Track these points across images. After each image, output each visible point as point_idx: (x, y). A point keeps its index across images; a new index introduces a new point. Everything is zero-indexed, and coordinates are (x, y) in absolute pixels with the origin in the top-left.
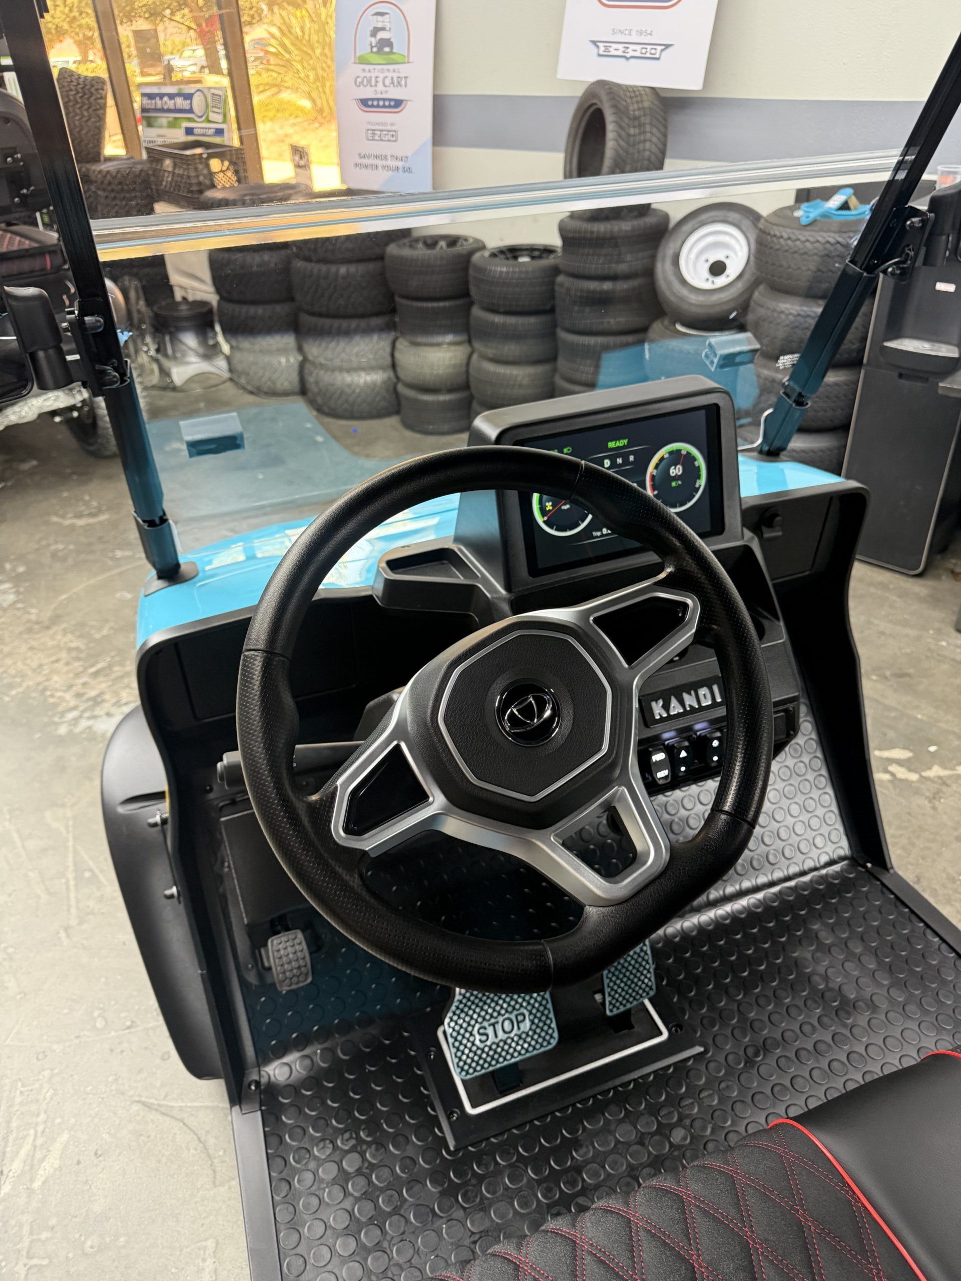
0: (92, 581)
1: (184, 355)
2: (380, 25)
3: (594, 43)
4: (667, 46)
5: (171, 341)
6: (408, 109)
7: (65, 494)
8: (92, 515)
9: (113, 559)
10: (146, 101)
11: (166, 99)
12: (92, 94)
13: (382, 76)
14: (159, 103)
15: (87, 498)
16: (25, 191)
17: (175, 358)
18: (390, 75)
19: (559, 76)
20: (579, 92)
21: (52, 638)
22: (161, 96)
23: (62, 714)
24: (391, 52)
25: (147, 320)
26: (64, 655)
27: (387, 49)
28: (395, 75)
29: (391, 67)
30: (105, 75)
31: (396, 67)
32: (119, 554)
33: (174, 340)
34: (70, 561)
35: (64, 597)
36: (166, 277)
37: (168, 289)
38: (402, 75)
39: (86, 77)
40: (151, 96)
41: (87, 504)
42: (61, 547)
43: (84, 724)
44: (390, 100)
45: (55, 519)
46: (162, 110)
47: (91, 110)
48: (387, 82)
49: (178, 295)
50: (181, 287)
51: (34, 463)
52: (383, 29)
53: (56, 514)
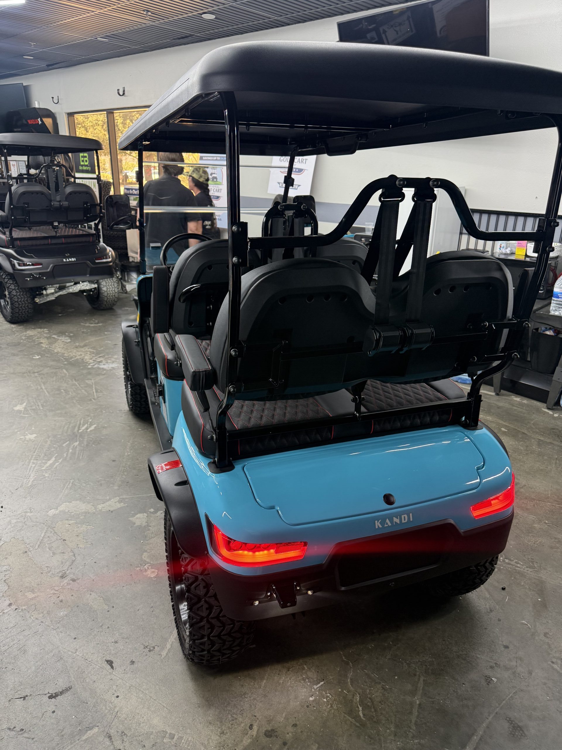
0: (97, 339)
1: (132, 280)
2: (213, 172)
3: (279, 183)
4: (299, 186)
5: (127, 274)
6: (221, 199)
7: (86, 318)
8: (95, 324)
9: (104, 334)
10: (126, 191)
11: (134, 190)
12: (107, 187)
13: (213, 188)
14: (131, 192)
15: (94, 319)
16: (89, 215)
17: (128, 282)
18: (216, 188)
19: (268, 192)
20: (274, 198)
21: (85, 349)
22: (132, 189)
23: (89, 364)
24: (217, 181)
25: (119, 266)
26: (89, 353)
27: (215, 180)
28: (217, 189)
29: (216, 186)
30: (111, 181)
31: (218, 186)
32: (106, 333)
33: (128, 275)
34: (89, 334)
35: (87, 341)
36: (127, 254)
37: (128, 258)
38: (220, 188)
39: (105, 181)
40: (128, 189)
41: (94, 321)
42: (85, 330)
43: (96, 366)
44: (215, 196)
45: (82, 324)
46: (132, 194)
47: (105, 193)
48: (215, 190)
49: (131, 260)
50: (132, 257)
51: (73, 310)
52: (214, 173)
53: (83, 323)
